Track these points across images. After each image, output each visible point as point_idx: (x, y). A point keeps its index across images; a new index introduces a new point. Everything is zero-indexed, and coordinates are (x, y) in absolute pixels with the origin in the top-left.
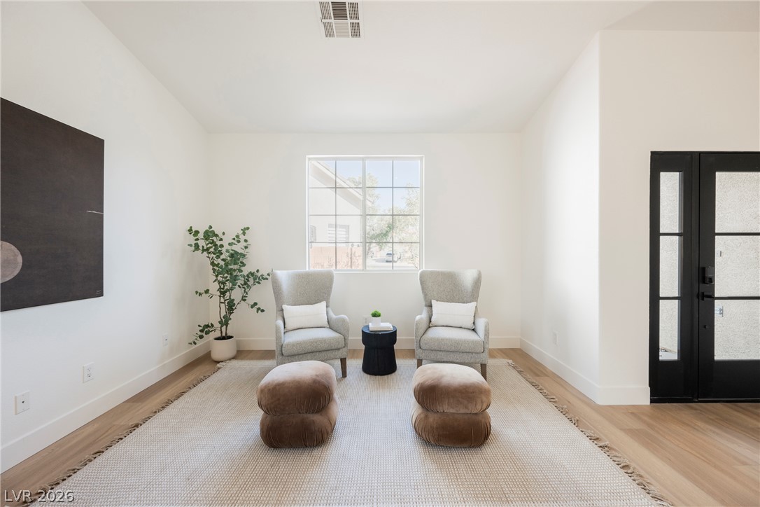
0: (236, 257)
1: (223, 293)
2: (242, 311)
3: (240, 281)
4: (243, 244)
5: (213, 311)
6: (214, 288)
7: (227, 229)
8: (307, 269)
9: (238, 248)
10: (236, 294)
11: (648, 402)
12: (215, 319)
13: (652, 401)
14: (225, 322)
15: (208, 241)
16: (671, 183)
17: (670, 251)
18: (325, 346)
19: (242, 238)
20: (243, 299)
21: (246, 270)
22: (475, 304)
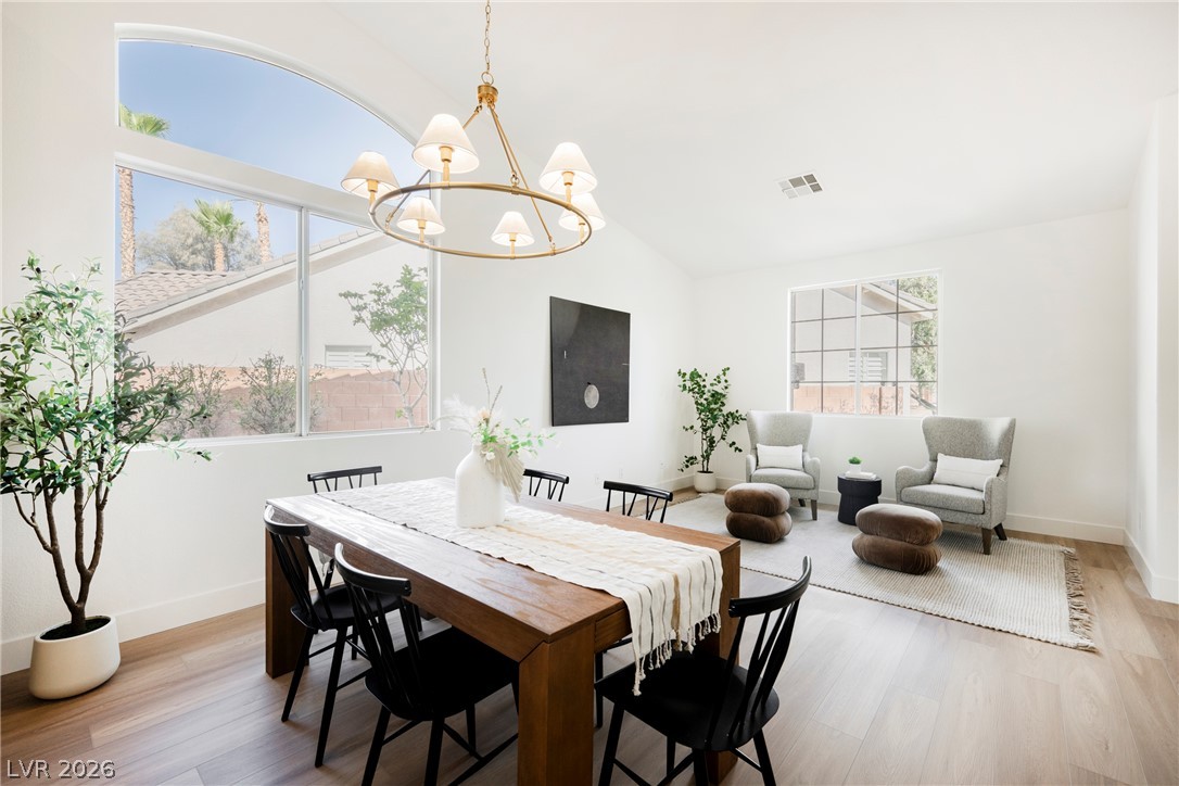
0: (717, 397)
1: (705, 430)
2: (721, 448)
3: (720, 420)
4: (723, 384)
5: (697, 446)
6: (698, 425)
7: (709, 372)
8: (788, 410)
9: (719, 389)
10: (717, 432)
12: (698, 453)
14: (706, 457)
15: (693, 382)
19: (723, 378)
20: (723, 438)
21: (725, 410)
22: (1000, 462)
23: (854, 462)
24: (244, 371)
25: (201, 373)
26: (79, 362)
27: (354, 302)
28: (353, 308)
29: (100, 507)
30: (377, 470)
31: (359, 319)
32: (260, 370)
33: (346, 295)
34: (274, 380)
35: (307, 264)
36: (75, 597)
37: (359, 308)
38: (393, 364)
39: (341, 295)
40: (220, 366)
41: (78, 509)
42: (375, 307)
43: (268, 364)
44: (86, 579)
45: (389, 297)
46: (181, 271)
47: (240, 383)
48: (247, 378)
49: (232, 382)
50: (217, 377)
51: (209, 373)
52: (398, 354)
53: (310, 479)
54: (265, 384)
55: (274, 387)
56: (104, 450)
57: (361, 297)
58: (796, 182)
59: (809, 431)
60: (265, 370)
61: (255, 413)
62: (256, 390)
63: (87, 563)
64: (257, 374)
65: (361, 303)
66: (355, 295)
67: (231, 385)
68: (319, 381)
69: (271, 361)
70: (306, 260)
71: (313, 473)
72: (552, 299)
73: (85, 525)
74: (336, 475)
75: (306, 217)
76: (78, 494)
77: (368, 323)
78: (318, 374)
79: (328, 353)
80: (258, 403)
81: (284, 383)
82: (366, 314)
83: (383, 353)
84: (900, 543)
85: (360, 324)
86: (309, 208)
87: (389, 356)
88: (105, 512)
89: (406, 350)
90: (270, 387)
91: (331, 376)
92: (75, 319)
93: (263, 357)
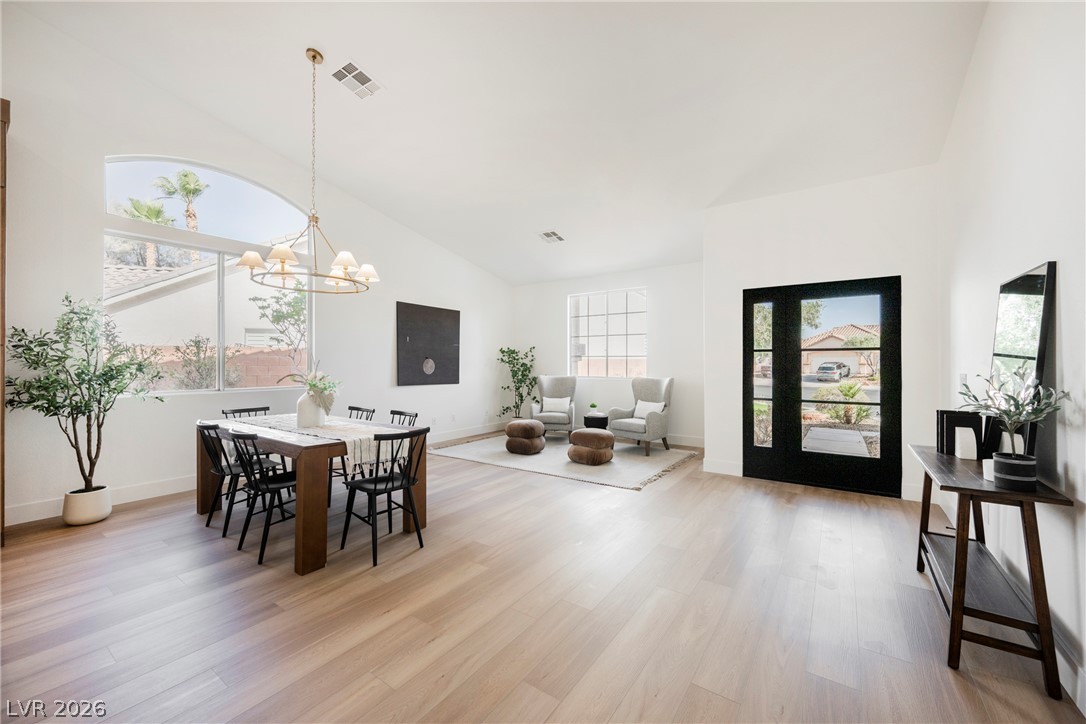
0: (527, 369)
1: (517, 389)
2: (527, 400)
3: (528, 382)
4: (530, 358)
5: (511, 399)
6: (512, 386)
7: (522, 349)
8: (569, 375)
9: (527, 361)
10: (524, 390)
11: (741, 474)
12: (511, 404)
13: (744, 475)
14: (517, 407)
15: (510, 356)
16: (764, 312)
17: (764, 362)
18: (556, 421)
19: (530, 354)
20: (529, 394)
21: (531, 376)
22: (663, 403)
23: (593, 406)
24: (178, 349)
25: (142, 350)
26: (89, 348)
27: (260, 303)
28: (260, 308)
29: (99, 426)
30: (268, 409)
31: (263, 315)
32: (191, 348)
33: (255, 299)
34: (202, 356)
35: (223, 267)
36: (87, 473)
37: (263, 308)
38: (289, 345)
39: (250, 299)
40: (157, 344)
41: (89, 426)
42: (276, 307)
43: (197, 344)
44: (93, 464)
45: (286, 300)
46: (119, 266)
47: (174, 358)
48: (180, 354)
49: (168, 357)
50: (155, 353)
51: (148, 350)
52: (292, 338)
53: (223, 412)
54: (194, 358)
55: (202, 361)
56: (101, 396)
57: (265, 300)
58: (548, 235)
59: (574, 388)
60: (195, 348)
61: (186, 380)
62: (187, 363)
63: (93, 456)
64: (188, 351)
65: (265, 304)
66: (260, 299)
67: (167, 358)
68: (239, 356)
69: (199, 341)
70: (223, 264)
71: (226, 409)
72: (398, 303)
73: (92, 435)
74: (241, 411)
75: (223, 258)
76: (89, 418)
77: (270, 317)
78: (238, 351)
79: (248, 334)
80: (189, 373)
81: (211, 358)
82: (269, 312)
83: (282, 337)
84: (587, 449)
85: (265, 318)
86: (224, 253)
87: (287, 340)
88: (102, 429)
89: (299, 335)
90: (199, 361)
91: (248, 352)
92: (89, 325)
93: (194, 339)
